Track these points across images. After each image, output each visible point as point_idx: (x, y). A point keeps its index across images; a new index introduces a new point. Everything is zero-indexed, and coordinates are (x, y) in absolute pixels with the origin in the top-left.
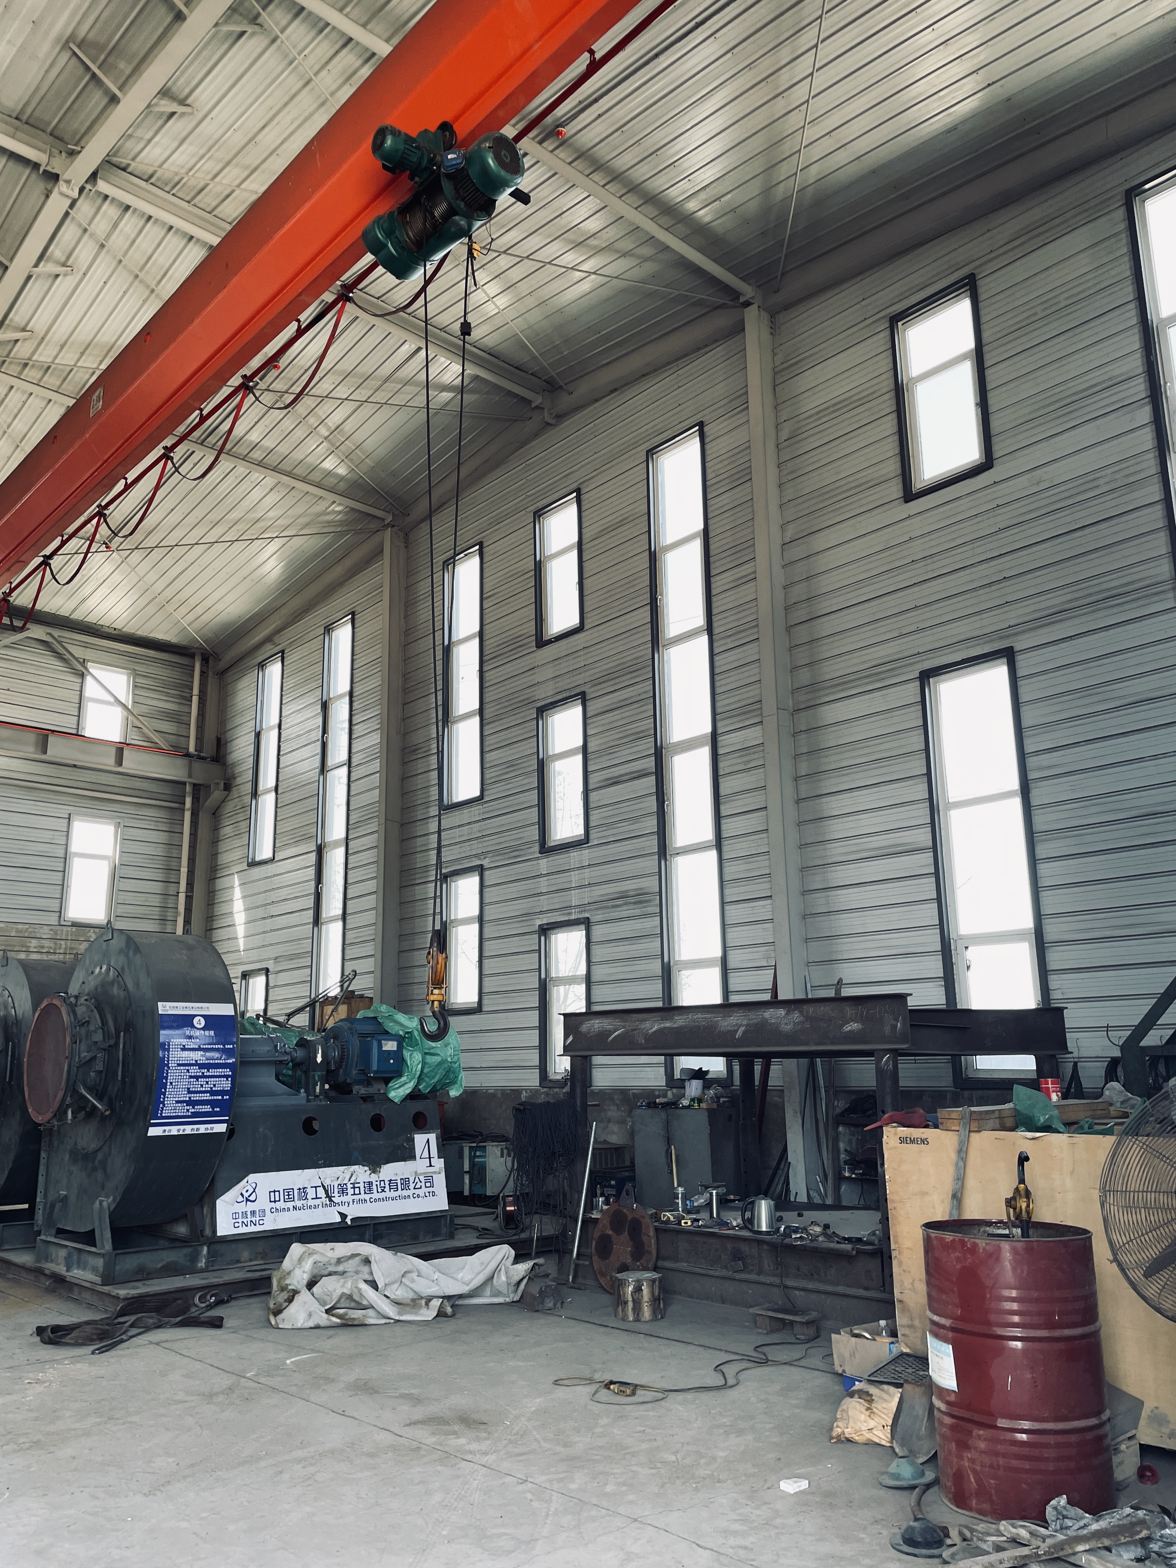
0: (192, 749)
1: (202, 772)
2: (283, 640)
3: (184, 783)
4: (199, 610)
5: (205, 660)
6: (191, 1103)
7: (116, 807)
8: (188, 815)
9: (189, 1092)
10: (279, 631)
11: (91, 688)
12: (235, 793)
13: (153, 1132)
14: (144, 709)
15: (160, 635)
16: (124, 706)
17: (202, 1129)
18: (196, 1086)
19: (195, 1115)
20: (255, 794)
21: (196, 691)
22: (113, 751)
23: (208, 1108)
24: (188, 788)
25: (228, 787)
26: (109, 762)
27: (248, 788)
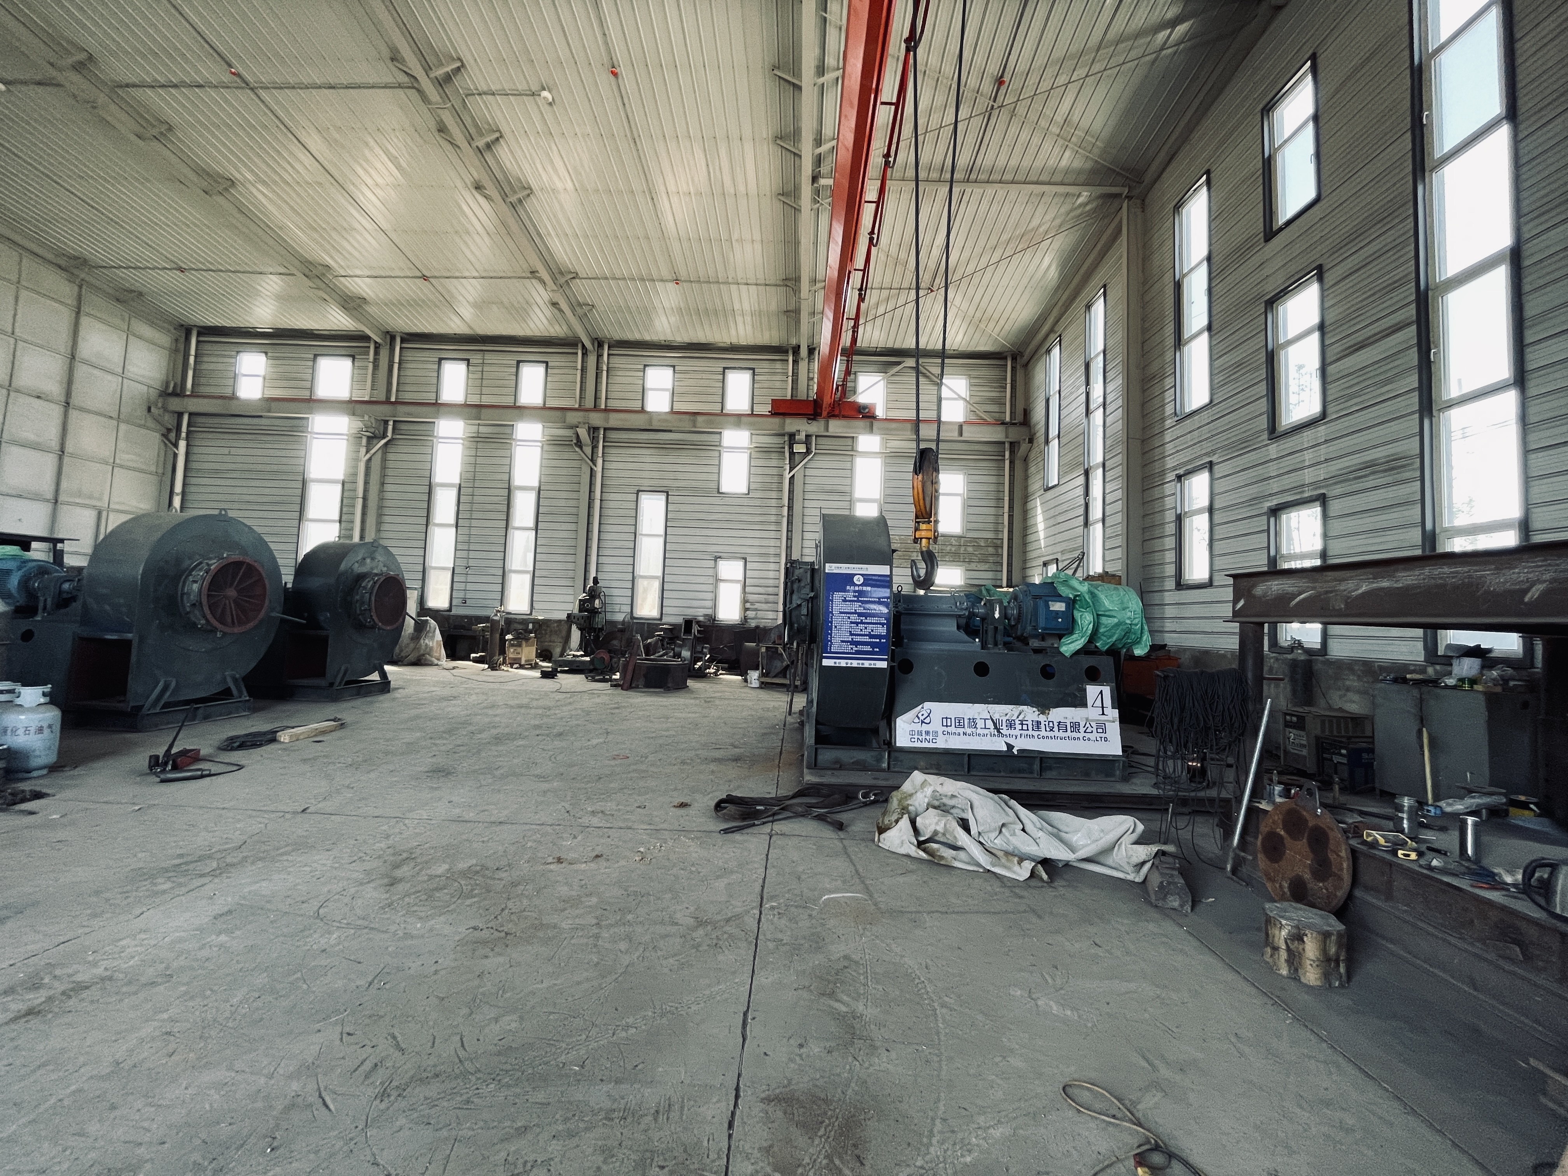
0: (1008, 419)
1: (1015, 434)
2: (1059, 329)
3: (1004, 443)
4: (1002, 322)
5: (1014, 359)
6: (852, 643)
7: (963, 463)
8: (1007, 463)
9: (851, 634)
10: (1057, 322)
11: (945, 392)
12: (1035, 444)
13: (826, 662)
14: (977, 399)
15: (982, 348)
16: (965, 400)
17: (867, 664)
18: (857, 630)
19: (858, 652)
20: (1047, 442)
21: (1009, 380)
22: (957, 427)
23: (868, 648)
24: (1007, 446)
25: (1031, 441)
26: (955, 435)
27: (1042, 439)
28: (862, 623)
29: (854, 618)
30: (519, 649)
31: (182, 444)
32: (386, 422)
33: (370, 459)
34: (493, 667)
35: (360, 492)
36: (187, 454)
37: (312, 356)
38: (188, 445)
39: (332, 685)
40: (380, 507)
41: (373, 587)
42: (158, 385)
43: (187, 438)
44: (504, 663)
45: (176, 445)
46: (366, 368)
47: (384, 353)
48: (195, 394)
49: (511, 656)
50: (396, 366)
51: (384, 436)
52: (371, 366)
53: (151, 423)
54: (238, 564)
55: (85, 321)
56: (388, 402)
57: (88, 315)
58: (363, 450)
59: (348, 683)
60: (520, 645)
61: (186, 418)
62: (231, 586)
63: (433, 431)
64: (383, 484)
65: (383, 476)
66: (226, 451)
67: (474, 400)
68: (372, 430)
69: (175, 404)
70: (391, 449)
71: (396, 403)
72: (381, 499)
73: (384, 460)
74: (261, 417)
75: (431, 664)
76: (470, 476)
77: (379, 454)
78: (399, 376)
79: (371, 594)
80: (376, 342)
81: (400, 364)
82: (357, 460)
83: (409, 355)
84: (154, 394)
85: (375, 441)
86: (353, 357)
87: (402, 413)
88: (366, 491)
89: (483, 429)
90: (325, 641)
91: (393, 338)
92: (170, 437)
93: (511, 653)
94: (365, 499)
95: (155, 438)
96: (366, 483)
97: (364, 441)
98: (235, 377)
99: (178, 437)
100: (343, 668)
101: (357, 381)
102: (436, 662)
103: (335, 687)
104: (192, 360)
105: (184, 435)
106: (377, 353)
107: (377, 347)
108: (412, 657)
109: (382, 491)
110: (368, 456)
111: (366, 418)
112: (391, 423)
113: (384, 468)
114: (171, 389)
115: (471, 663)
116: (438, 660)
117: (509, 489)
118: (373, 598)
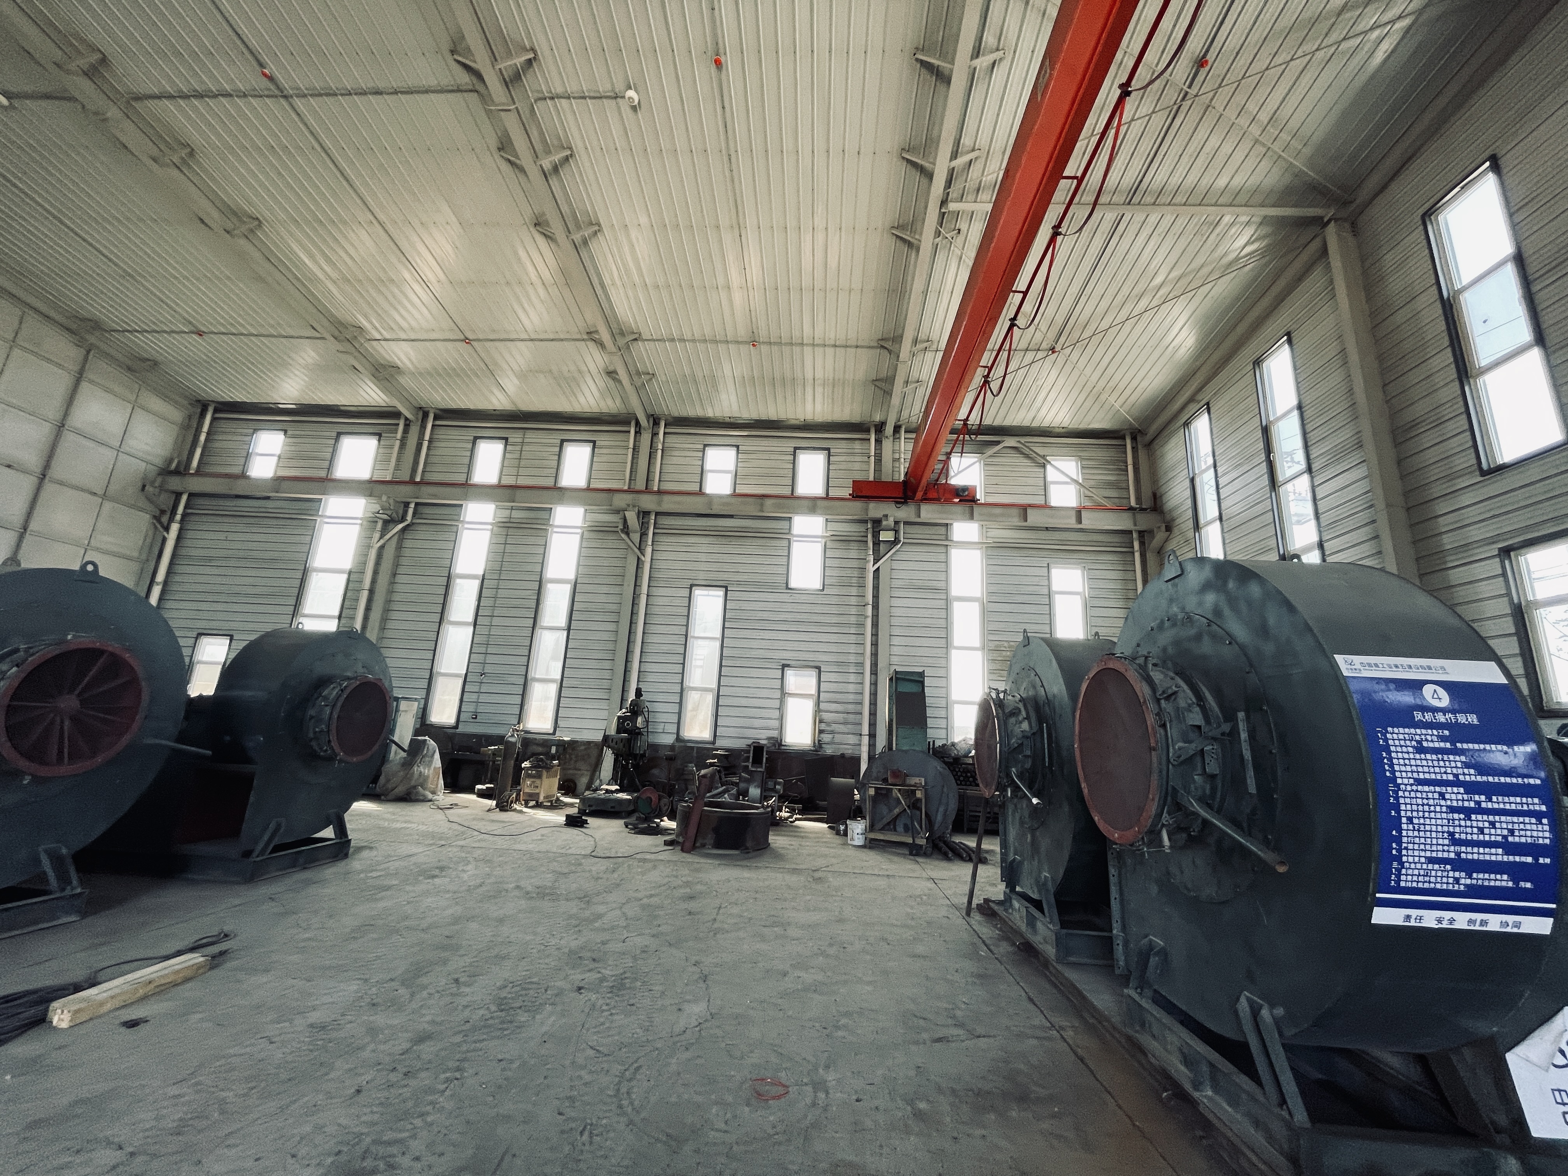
0: (1133, 503)
1: (1145, 521)
3: (1130, 532)
4: (1128, 392)
5: (1134, 439)
6: (1458, 864)
7: (1082, 556)
8: (1137, 555)
9: (1455, 842)
11: (1051, 473)
12: (1176, 531)
13: (1382, 916)
14: (1092, 483)
15: (1096, 425)
16: (1076, 482)
17: (1495, 923)
18: (1468, 829)
19: (1473, 891)
20: (1197, 527)
21: (1130, 460)
22: (1073, 513)
23: (1503, 881)
24: (1135, 535)
25: (1169, 529)
26: (1072, 522)
27: (1190, 524)
28: (1479, 810)
29: (1456, 796)
30: (538, 782)
31: (175, 527)
32: (407, 505)
33: (382, 547)
34: (503, 807)
35: (367, 584)
36: (179, 538)
37: (334, 434)
38: (181, 530)
39: (247, 854)
40: (389, 601)
41: (338, 696)
42: (159, 462)
43: (182, 521)
44: (517, 799)
45: (167, 529)
46: (391, 447)
47: (414, 431)
48: (199, 472)
49: (527, 790)
50: (425, 444)
51: (403, 519)
52: (398, 443)
53: (143, 503)
54: (90, 655)
55: (84, 386)
56: (412, 482)
57: (91, 382)
58: (377, 535)
59: (278, 848)
60: (539, 776)
61: (184, 498)
62: (71, 691)
63: (459, 515)
64: (394, 575)
65: (396, 565)
66: (222, 536)
67: (508, 481)
68: (389, 512)
69: (175, 483)
70: (408, 535)
71: (422, 483)
72: (390, 592)
73: (399, 547)
74: (268, 498)
75: (426, 800)
76: (497, 566)
77: (395, 539)
78: (427, 455)
79: (334, 706)
80: (406, 419)
81: (430, 441)
82: (369, 547)
83: (441, 433)
84: (153, 470)
85: (391, 526)
86: (379, 435)
87: (427, 495)
88: (374, 581)
89: (516, 514)
90: (247, 782)
91: (426, 415)
92: (162, 519)
93: (527, 786)
94: (372, 591)
95: (143, 520)
96: (376, 572)
97: (380, 525)
98: (248, 456)
99: (171, 520)
100: (272, 826)
101: (380, 460)
102: (430, 796)
103: (254, 858)
104: (203, 437)
105: (178, 517)
106: (406, 431)
107: (408, 424)
108: (400, 790)
109: (392, 583)
110: (382, 542)
111: (384, 498)
112: (412, 505)
113: (398, 556)
114: (174, 466)
115: (473, 797)
116: (434, 793)
117: (540, 582)
118: (335, 715)
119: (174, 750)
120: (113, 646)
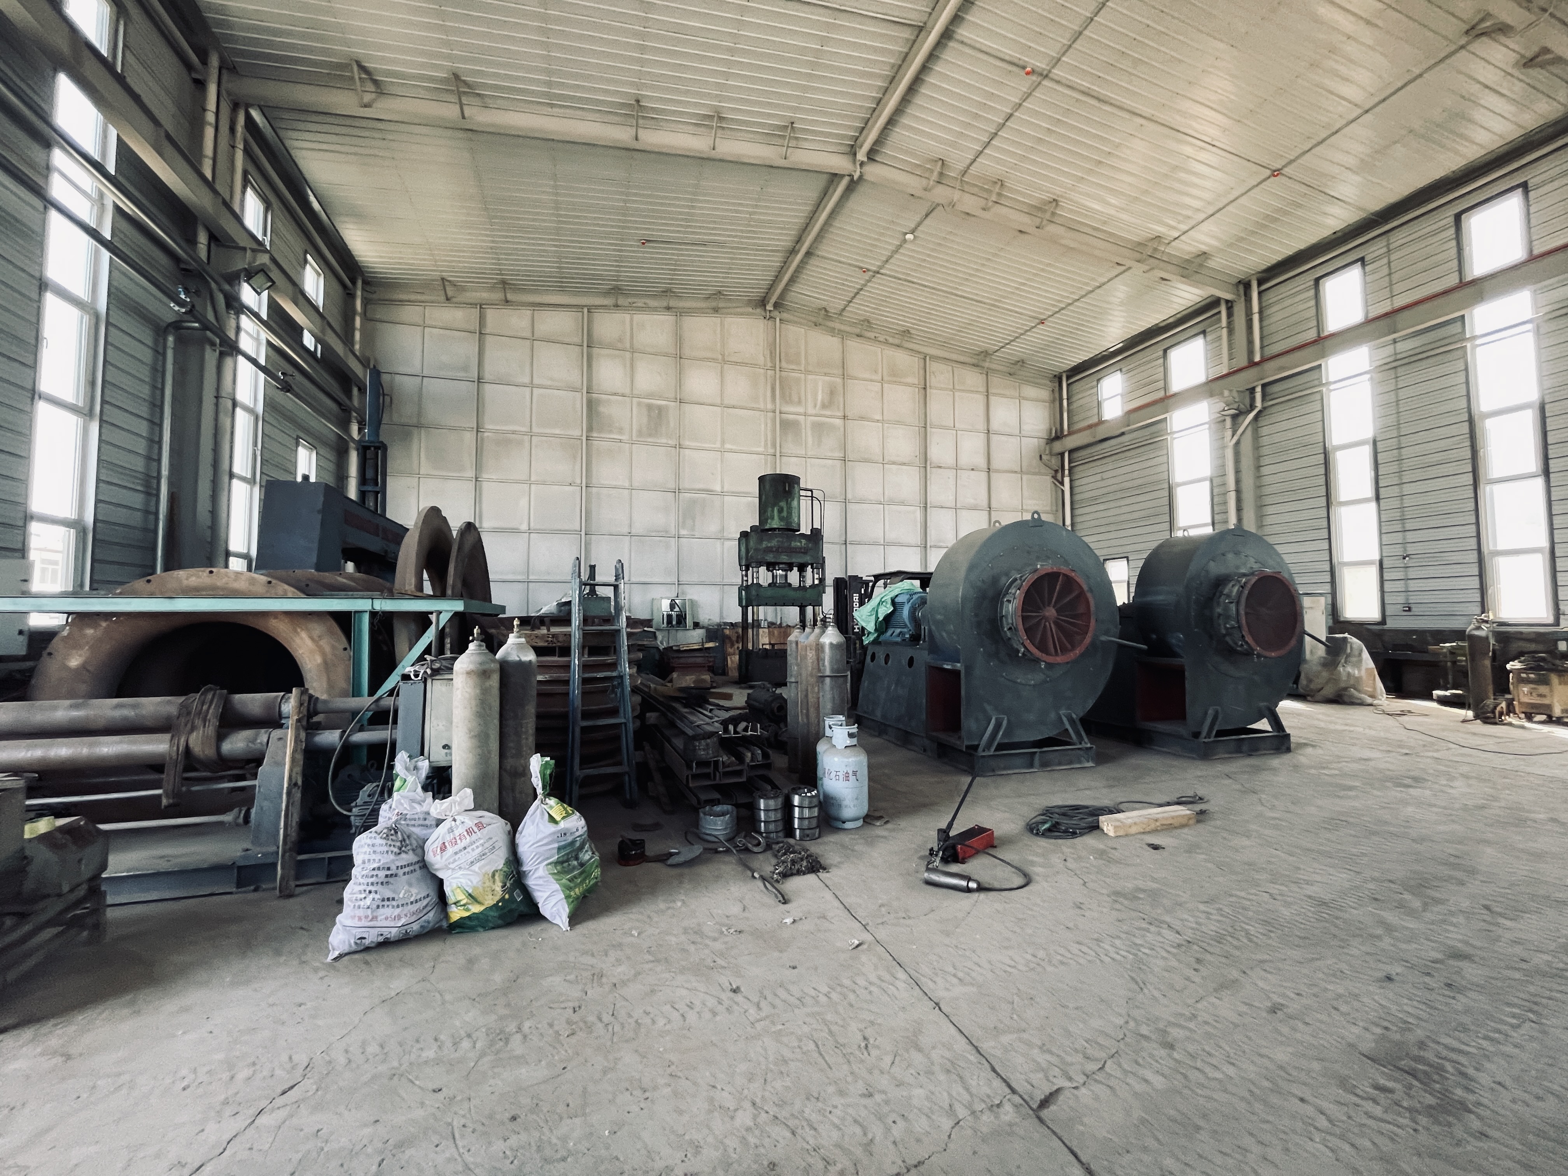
30: (1543, 689)
31: (1067, 480)
32: (1252, 391)
33: (1238, 443)
34: (1487, 717)
35: (1232, 485)
36: (1071, 488)
37: (1161, 353)
38: (1071, 481)
40: (1259, 497)
42: (1045, 435)
43: (1070, 474)
44: (1510, 710)
45: (1062, 483)
46: (1219, 338)
47: (1239, 310)
48: (1070, 433)
49: (1526, 700)
50: (1256, 318)
51: (1252, 407)
52: (1225, 332)
53: (1044, 470)
55: (993, 401)
56: (1252, 364)
57: (995, 395)
58: (1229, 433)
59: (1220, 733)
60: (1545, 682)
61: (1066, 455)
62: (1049, 604)
63: (1320, 378)
64: (1258, 467)
65: (1258, 458)
66: (1098, 477)
67: (1379, 310)
68: (1236, 406)
69: (1058, 446)
70: (1262, 422)
71: (1264, 360)
72: (1259, 487)
73: (1256, 437)
74: (1123, 434)
75: (1362, 704)
76: (1392, 420)
77: (1249, 432)
78: (1261, 328)
79: (1238, 603)
80: (1227, 301)
81: (1261, 312)
82: (1223, 448)
83: (1271, 297)
84: (1042, 443)
85: (1241, 418)
86: (1204, 332)
87: (1271, 372)
88: (1238, 482)
90: (1179, 673)
91: (1247, 286)
92: (1057, 478)
93: (1524, 694)
94: (1238, 491)
95: (1047, 480)
96: (1237, 471)
97: (1229, 421)
98: (1099, 404)
99: (1063, 476)
100: (1211, 712)
101: (1213, 356)
102: (1369, 700)
103: (1202, 739)
104: (1065, 403)
105: (1067, 472)
106: (1230, 315)
107: (1230, 305)
108: (1329, 691)
109: (1259, 477)
110: (1236, 438)
111: (1226, 393)
112: (1259, 389)
113: (1257, 447)
114: (1053, 435)
115: (1434, 705)
116: (1373, 696)
119: (1121, 646)
120: (1064, 569)
